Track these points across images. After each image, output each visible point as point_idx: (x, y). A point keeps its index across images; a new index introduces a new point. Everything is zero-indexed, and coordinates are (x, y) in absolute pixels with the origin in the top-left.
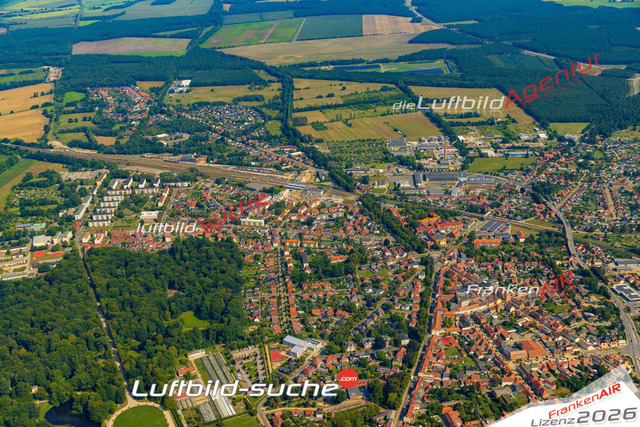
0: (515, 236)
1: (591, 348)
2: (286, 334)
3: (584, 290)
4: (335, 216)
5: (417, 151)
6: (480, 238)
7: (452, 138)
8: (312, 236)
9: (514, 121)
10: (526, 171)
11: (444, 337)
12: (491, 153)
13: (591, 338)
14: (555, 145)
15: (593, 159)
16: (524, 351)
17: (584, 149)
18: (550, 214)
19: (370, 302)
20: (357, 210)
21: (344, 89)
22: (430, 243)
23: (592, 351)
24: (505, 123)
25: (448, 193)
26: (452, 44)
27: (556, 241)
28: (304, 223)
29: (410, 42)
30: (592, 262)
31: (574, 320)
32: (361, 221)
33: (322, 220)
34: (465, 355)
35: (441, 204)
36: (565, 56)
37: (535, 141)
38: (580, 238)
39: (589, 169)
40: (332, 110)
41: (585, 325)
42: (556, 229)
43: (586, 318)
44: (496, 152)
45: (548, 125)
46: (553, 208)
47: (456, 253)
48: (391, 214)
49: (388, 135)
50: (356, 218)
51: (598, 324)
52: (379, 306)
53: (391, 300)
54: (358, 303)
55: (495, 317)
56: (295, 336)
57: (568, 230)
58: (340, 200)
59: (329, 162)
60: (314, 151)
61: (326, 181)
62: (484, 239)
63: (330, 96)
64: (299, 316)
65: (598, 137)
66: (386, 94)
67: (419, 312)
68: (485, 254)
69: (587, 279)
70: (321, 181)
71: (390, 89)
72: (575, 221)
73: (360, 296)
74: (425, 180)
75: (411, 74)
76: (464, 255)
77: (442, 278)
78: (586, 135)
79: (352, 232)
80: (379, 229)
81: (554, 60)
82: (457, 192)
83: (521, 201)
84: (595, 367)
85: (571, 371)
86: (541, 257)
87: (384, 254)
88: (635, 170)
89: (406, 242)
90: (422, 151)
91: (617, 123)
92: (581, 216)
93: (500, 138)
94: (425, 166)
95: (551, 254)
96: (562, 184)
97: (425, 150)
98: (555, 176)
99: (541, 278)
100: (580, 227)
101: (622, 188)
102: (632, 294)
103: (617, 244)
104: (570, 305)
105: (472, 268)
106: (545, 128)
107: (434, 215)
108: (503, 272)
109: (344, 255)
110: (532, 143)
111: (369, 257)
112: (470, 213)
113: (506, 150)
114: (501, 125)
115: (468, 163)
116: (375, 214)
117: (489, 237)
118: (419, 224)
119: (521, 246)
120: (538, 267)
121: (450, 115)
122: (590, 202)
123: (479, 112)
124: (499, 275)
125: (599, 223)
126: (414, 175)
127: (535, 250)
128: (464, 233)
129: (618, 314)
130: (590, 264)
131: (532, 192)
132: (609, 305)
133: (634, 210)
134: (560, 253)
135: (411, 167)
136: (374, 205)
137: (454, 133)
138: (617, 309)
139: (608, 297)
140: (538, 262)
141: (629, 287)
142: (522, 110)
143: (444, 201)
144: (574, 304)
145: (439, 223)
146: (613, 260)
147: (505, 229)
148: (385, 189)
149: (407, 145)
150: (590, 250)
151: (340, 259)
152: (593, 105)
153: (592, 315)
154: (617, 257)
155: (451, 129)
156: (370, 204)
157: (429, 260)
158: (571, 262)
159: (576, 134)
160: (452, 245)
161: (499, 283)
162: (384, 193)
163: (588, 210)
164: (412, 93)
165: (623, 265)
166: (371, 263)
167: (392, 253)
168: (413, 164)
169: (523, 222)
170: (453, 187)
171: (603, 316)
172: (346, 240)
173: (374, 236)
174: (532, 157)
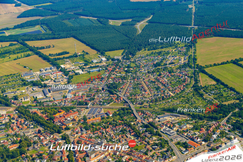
0: (106, 114)
3: (148, 134)
4: (4, 122)
5: (40, 76)
6: (89, 118)
7: (58, 67)
9: (87, 53)
10: (102, 79)
12: (80, 72)
14: (111, 63)
15: (131, 67)
17: (126, 63)
18: (120, 99)
20: (16, 116)
22: (64, 127)
24: (83, 55)
25: (65, 97)
26: (42, 16)
27: (127, 113)
29: (18, 17)
30: (148, 120)
31: (149, 151)
32: (21, 122)
35: (63, 104)
36: (102, 17)
38: (138, 109)
39: (131, 73)
42: (125, 106)
43: (154, 149)
44: (83, 71)
45: (104, 53)
46: (120, 95)
47: (79, 129)
48: (37, 115)
49: (21, 70)
50: (17, 121)
55: (110, 159)
57: (131, 105)
62: (91, 119)
65: (130, 56)
68: (94, 127)
69: (148, 129)
71: (15, 45)
72: (133, 100)
74: (50, 92)
75: (24, 35)
76: (84, 130)
78: (124, 56)
79: (17, 129)
80: (32, 124)
81: (97, 20)
82: (70, 96)
83: (104, 95)
86: (123, 122)
87: (40, 138)
88: (152, 70)
89: (50, 129)
90: (43, 76)
91: (137, 48)
92: (135, 97)
93: (83, 63)
94: (48, 85)
95: (127, 120)
96: (121, 82)
97: (45, 76)
98: (116, 79)
99: (127, 134)
100: (136, 103)
101: (149, 80)
102: (171, 132)
103: (156, 108)
104: (145, 144)
105: (90, 136)
106: (103, 55)
107: (62, 111)
108: (107, 134)
109: (17, 144)
110: (100, 64)
111: (32, 142)
112: (80, 106)
113: (88, 69)
114: (81, 56)
115: (70, 79)
116: (28, 116)
117: (94, 117)
118: (55, 117)
119: (111, 119)
120: (123, 128)
121: (52, 55)
122: (137, 89)
123: (67, 51)
124: (105, 137)
125: (144, 99)
126: (43, 91)
127: (119, 119)
128: (80, 118)
129: (168, 144)
130: (147, 121)
131: (108, 89)
132: (162, 140)
133: (158, 89)
134: (131, 118)
135: (40, 86)
136: (26, 112)
137: (58, 64)
138: (166, 141)
139: (161, 136)
140: (123, 125)
141: (168, 129)
142: (89, 47)
143: (64, 102)
144: (146, 143)
145: (65, 115)
146: (157, 116)
147: (100, 111)
148: (29, 101)
149: (34, 74)
150: (145, 114)
151: (15, 147)
152: (123, 40)
153: (156, 147)
154: (158, 114)
155: (56, 62)
156: (23, 111)
157: (66, 136)
158: (138, 122)
159: (119, 56)
160: (76, 125)
161: (107, 141)
162: (29, 104)
163: (137, 93)
164: (27, 45)
165: (162, 118)
166: (34, 146)
167: (44, 137)
168: (41, 84)
169: (108, 106)
170: (66, 93)
171: (161, 146)
172: (15, 135)
173: (31, 129)
174: (102, 71)
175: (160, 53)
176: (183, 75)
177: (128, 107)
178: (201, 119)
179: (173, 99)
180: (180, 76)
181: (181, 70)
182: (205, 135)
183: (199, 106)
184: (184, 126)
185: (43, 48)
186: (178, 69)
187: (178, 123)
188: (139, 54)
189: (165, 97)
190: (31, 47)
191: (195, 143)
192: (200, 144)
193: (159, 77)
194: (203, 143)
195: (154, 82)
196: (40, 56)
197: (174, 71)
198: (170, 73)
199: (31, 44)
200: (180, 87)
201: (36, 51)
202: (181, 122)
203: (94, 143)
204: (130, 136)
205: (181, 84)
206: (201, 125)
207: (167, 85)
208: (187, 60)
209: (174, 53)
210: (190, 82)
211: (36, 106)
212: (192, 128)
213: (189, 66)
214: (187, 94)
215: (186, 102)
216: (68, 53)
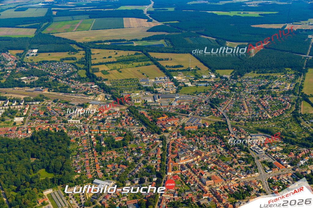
0: (203, 124)
1: (243, 178)
2: (94, 178)
3: (237, 149)
4: (116, 117)
5: (154, 84)
6: (187, 126)
7: (171, 78)
8: (105, 128)
9: (199, 69)
10: (207, 93)
11: (174, 176)
12: (189, 84)
13: (243, 173)
14: (218, 80)
15: (237, 87)
16: (212, 181)
17: (232, 82)
18: (219, 114)
19: (136, 160)
20: (127, 114)
21: (116, 54)
22: (164, 129)
23: (243, 179)
24: (195, 70)
25: (171, 104)
26: (167, 32)
27: (223, 127)
28: (100, 121)
29: (148, 31)
31: (234, 164)
32: (129, 119)
33: (109, 119)
34: (184, 184)
35: (168, 110)
36: (220, 38)
37: (209, 78)
38: (234, 125)
39: (235, 91)
40: (111, 64)
41: (239, 167)
42: (222, 121)
43: (240, 163)
44: (192, 84)
45: (215, 71)
46: (220, 110)
47: (177, 134)
48: (144, 116)
49: (140, 76)
50: (127, 118)
51: (245, 166)
52: (141, 161)
53: (147, 158)
54: (130, 160)
55: (197, 164)
56: (99, 179)
57: (228, 120)
58: (118, 109)
59: (112, 90)
60: (104, 85)
61: (110, 99)
62: (189, 126)
63: (110, 57)
64: (100, 169)
65: (238, 76)
66: (137, 56)
67: (161, 164)
68: (190, 134)
70: (108, 100)
71: (139, 54)
72: (231, 116)
73: (131, 157)
74: (159, 98)
75: (149, 46)
76: (180, 135)
77: (171, 147)
78: (233, 76)
79: (125, 125)
80: (138, 123)
81: (216, 40)
82: (175, 104)
83: (205, 107)
84: (246, 187)
85: (235, 189)
86: (216, 134)
87: (141, 135)
88: (256, 92)
89: (152, 129)
90: (157, 84)
91: (246, 70)
92: (234, 114)
93: (193, 77)
94: (159, 92)
95: (221, 133)
96: (223, 99)
97: (158, 84)
98: (220, 95)
99: (218, 145)
100: (233, 119)
101: (251, 100)
102: (260, 150)
103: (251, 127)
104: (232, 157)
105: (185, 141)
106: (214, 72)
107: (165, 115)
108: (200, 142)
109: (122, 137)
110: (209, 80)
111: (134, 137)
112: (182, 114)
113: (196, 83)
114: (193, 71)
115: (179, 90)
116: (136, 116)
117: (191, 125)
118: (158, 120)
119: (207, 129)
120: (216, 139)
121: (169, 66)
122: (237, 107)
123: (182, 65)
124: (198, 144)
125: (242, 117)
126: (153, 96)
127: (214, 131)
128: (180, 124)
129: (254, 161)
130: (239, 137)
131: (210, 103)
132: (250, 156)
133: (257, 110)
134: (225, 132)
135: (152, 92)
136: (135, 111)
137: (172, 75)
138: (253, 158)
139: (249, 152)
140: (216, 137)
141: (258, 147)
142: (202, 64)
143: (169, 108)
144: (234, 156)
145: (168, 119)
146: (250, 134)
147: (199, 121)
148: (140, 103)
149: (149, 81)
150: (239, 130)
151: (120, 139)
152: (235, 61)
153: (242, 161)
154: (251, 133)
155: (170, 73)
156: (133, 111)
157: (164, 138)
158: (231, 136)
159: (228, 75)
160: (174, 130)
161: (198, 148)
162: (140, 105)
163: (236, 111)
164: (150, 56)
165: (254, 137)
166: (135, 140)
167: (146, 135)
168: (153, 91)
169: (207, 118)
170: (173, 101)
171: (247, 161)
172: (122, 129)
173: (136, 127)
174: (209, 86)
175: (267, 77)
176: (285, 101)
177: (225, 122)
178: (292, 143)
179: (270, 121)
180: (282, 101)
181: (284, 96)
182: (293, 159)
183: (293, 132)
184: (273, 147)
185: (162, 60)
186: (281, 94)
187: (269, 144)
188: (247, 76)
189: (262, 118)
190: (152, 57)
191: (281, 165)
192: (285, 166)
193: (261, 99)
194: (289, 166)
195: (255, 103)
196: (158, 66)
197: (277, 95)
198: (273, 96)
199: (152, 55)
200: (279, 111)
201: (155, 62)
202: (272, 143)
203: (187, 148)
204: (220, 147)
205: (280, 109)
206: (291, 150)
207: (267, 107)
208: (293, 87)
209: (281, 79)
210: (291, 108)
211: (145, 108)
212: (282, 150)
213: (293, 93)
214: (285, 119)
215: (282, 126)
216: (182, 67)
